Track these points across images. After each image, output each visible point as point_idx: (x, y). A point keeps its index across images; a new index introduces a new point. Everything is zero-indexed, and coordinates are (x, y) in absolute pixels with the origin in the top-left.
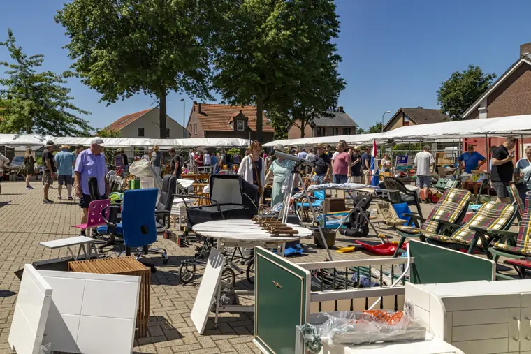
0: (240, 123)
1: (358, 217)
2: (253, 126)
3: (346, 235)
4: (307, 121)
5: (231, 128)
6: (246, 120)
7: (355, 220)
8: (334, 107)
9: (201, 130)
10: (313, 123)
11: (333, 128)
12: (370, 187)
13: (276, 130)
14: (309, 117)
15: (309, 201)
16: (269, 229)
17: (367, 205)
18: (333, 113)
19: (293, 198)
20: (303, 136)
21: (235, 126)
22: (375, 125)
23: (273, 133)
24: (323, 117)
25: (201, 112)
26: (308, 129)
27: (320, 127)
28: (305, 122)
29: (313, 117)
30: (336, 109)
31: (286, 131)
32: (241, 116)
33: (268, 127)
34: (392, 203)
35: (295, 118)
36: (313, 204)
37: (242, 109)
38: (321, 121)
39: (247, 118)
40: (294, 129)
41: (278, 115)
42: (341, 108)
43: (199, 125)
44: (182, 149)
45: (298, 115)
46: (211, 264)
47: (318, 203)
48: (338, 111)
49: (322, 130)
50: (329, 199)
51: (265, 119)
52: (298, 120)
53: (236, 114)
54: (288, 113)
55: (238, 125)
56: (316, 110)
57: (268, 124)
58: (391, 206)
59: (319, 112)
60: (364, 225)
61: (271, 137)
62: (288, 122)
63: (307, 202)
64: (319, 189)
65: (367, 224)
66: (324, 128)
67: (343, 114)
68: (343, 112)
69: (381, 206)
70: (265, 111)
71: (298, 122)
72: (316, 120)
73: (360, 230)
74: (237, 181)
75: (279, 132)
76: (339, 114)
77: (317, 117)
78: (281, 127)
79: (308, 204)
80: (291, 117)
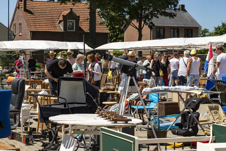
0: (70, 22)
1: (189, 117)
2: (85, 27)
3: (178, 134)
4: (145, 21)
5: (61, 28)
6: (77, 19)
7: (186, 121)
8: (175, 6)
9: (26, 31)
10: (151, 23)
11: (174, 28)
12: (198, 90)
13: (110, 30)
14: (147, 17)
15: (144, 104)
16: (109, 118)
17: (197, 107)
18: (173, 12)
19: (128, 100)
20: (140, 39)
21: (65, 26)
22: (221, 25)
23: (106, 34)
24: (163, 17)
25: (26, 10)
26: (146, 30)
27: (160, 28)
28: (143, 23)
29: (152, 17)
30: (178, 7)
31: (123, 32)
32: (72, 15)
33: (102, 29)
34: (222, 105)
35: (132, 18)
36: (147, 107)
37: (72, 7)
38: (160, 21)
39: (79, 17)
40: (131, 30)
41: (113, 14)
42: (183, 6)
43: (24, 25)
44: (8, 52)
45: (136, 14)
46: (64, 146)
47: (153, 106)
48: (179, 9)
49: (162, 30)
50: (164, 102)
51: (99, 19)
52: (136, 20)
53: (66, 13)
54: (124, 11)
55: (68, 24)
56: (155, 9)
57: (102, 24)
58: (220, 108)
59: (158, 11)
60: (194, 125)
61: (105, 39)
62: (124, 21)
63: (142, 105)
64: (153, 91)
65: (197, 124)
66: (164, 28)
67: (185, 14)
68: (185, 11)
69: (211, 109)
70: (98, 10)
71: (135, 22)
72: (154, 20)
73: (190, 130)
74: (81, 83)
75: (114, 32)
76: (180, 13)
77: (156, 16)
78: (117, 27)
79: (142, 107)
80: (127, 17)
